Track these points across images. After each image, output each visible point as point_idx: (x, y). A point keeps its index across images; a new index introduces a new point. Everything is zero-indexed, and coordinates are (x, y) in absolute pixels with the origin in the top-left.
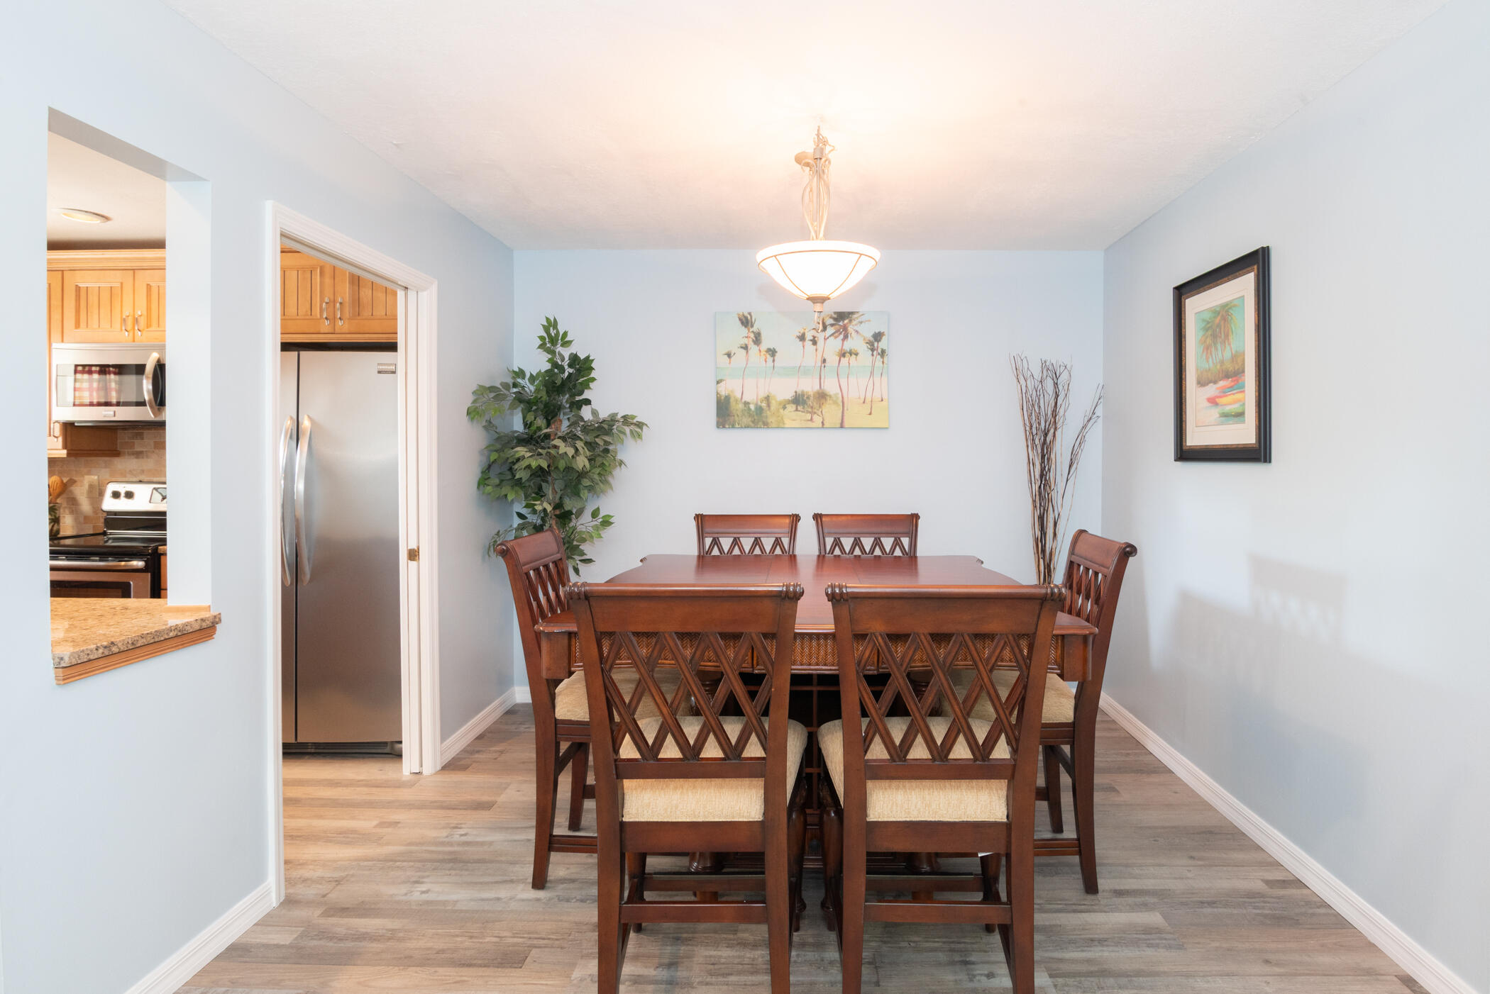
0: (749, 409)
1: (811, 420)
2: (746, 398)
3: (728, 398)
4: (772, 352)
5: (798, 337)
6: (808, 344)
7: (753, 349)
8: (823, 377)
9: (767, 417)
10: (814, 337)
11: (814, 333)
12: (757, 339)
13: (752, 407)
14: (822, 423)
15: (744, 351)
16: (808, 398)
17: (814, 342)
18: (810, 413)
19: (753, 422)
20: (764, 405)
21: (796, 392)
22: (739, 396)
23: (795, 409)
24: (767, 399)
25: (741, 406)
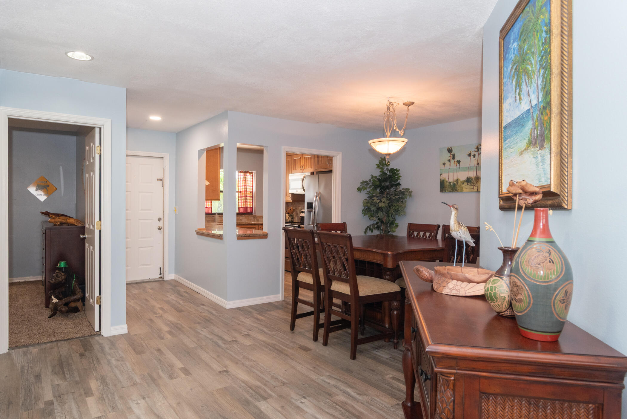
0: (451, 185)
1: (473, 188)
2: (450, 181)
3: (443, 181)
4: (459, 162)
5: (468, 155)
6: (472, 157)
7: (452, 161)
8: (477, 170)
9: (457, 188)
10: (474, 154)
11: (474, 153)
12: (454, 158)
13: (452, 184)
14: (477, 190)
15: (449, 162)
16: (472, 179)
17: (474, 156)
18: (472, 185)
19: (452, 190)
20: (456, 183)
21: (467, 177)
22: (447, 180)
23: (467, 184)
24: (457, 180)
25: (448, 184)
